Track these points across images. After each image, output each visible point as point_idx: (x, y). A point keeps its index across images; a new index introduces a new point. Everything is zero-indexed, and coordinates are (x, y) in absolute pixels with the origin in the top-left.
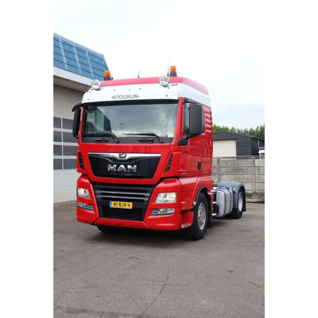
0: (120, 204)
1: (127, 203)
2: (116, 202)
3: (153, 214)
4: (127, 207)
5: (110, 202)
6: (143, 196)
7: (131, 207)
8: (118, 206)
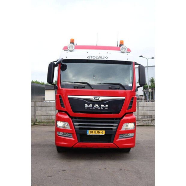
0: (95, 132)
1: (101, 131)
2: (92, 131)
3: (120, 137)
4: (101, 134)
5: (87, 131)
6: (112, 126)
7: (104, 134)
8: (94, 134)
